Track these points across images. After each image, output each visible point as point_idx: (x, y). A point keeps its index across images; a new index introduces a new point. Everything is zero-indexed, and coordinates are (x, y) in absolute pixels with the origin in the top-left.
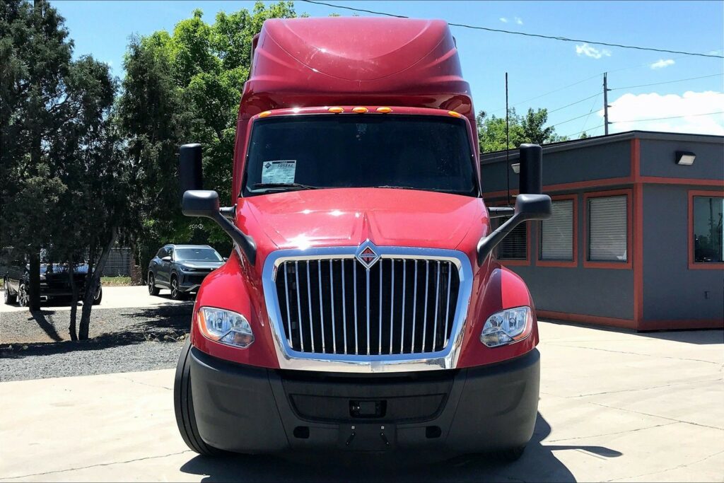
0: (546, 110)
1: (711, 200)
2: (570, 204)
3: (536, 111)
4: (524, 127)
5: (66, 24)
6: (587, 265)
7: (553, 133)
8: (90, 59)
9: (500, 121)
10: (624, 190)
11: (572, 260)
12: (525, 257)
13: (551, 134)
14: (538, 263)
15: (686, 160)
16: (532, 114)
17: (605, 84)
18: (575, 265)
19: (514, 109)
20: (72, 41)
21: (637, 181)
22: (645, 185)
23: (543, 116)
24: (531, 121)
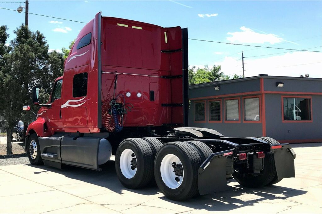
0: (221, 66)
1: (287, 99)
2: (237, 101)
3: (216, 66)
4: (212, 73)
5: (46, 39)
6: (244, 122)
7: (223, 74)
8: (55, 51)
9: (202, 70)
10: (258, 96)
11: (239, 120)
12: (220, 120)
13: (222, 75)
14: (225, 122)
15: (280, 85)
16: (215, 67)
17: (243, 56)
18: (240, 122)
19: (207, 65)
20: (48, 45)
21: (263, 93)
22: (266, 94)
23: (219, 68)
24: (215, 70)
